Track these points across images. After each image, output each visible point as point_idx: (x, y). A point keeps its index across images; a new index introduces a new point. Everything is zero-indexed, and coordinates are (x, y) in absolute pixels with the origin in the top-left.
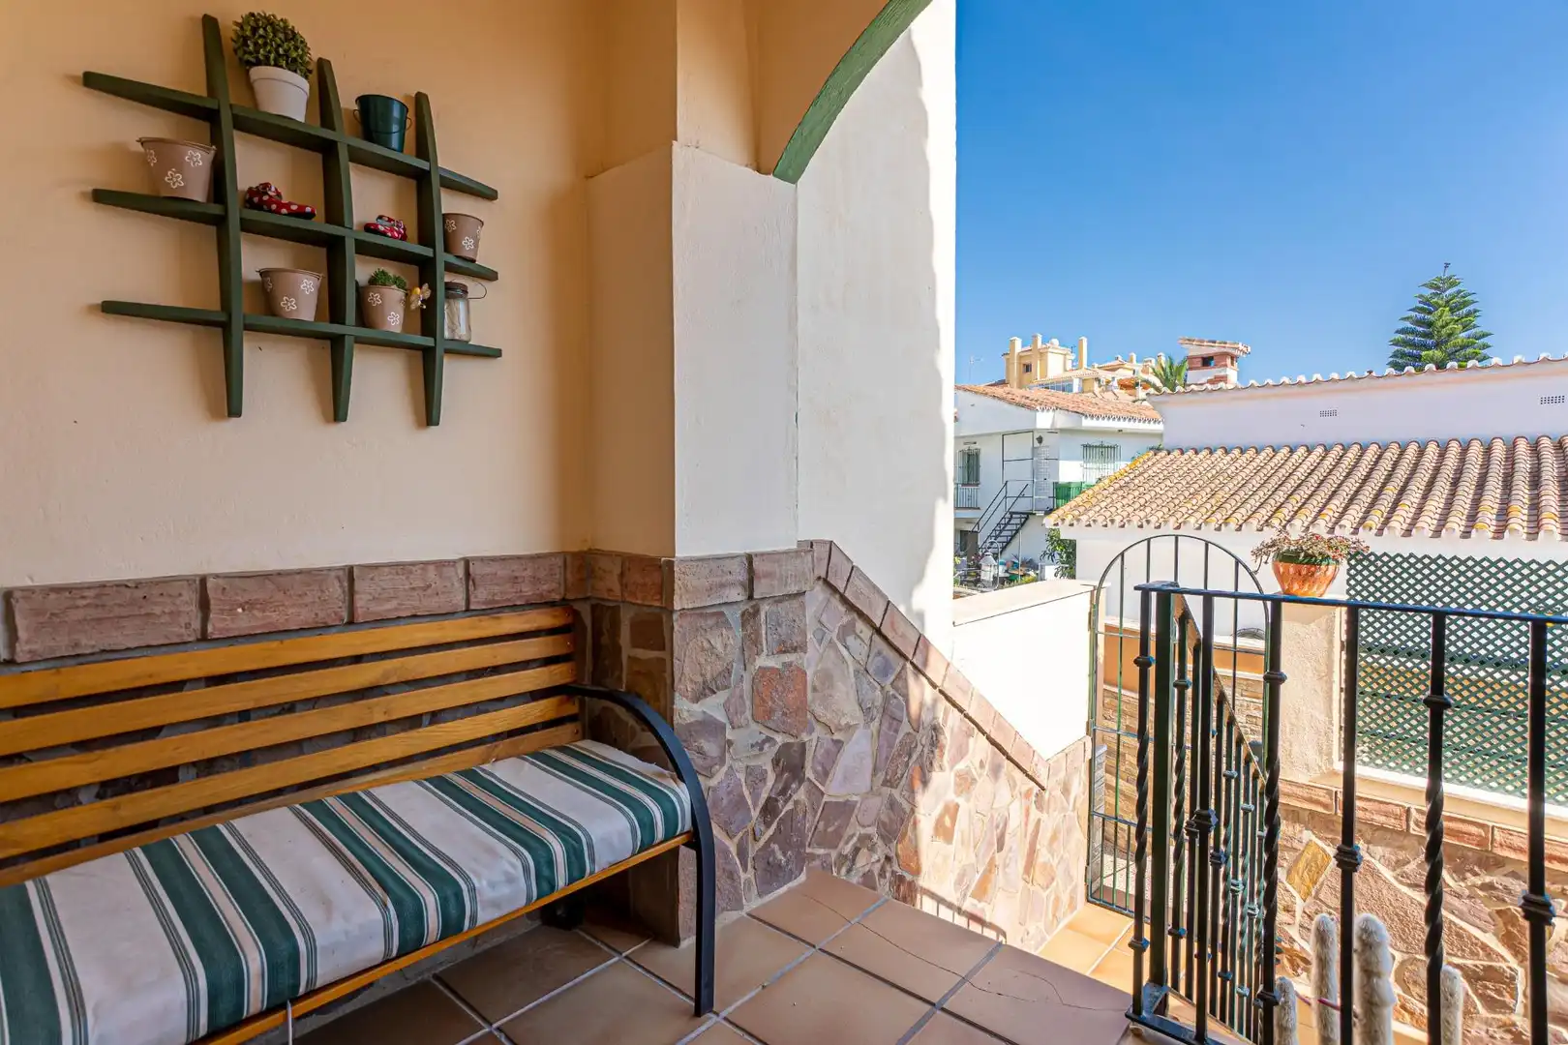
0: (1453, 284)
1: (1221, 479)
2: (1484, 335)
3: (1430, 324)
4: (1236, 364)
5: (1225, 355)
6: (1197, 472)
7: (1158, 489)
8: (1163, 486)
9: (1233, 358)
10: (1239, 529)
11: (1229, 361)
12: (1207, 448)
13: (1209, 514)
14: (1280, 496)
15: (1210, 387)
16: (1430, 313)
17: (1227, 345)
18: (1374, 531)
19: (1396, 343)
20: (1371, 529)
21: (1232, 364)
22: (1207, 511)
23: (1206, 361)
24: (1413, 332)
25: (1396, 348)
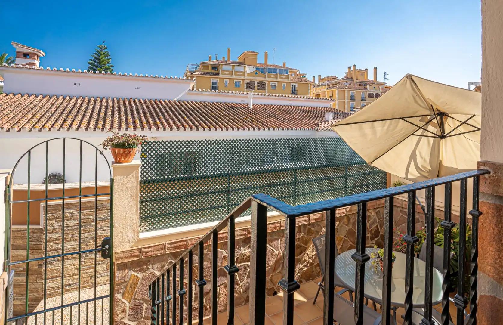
0: (105, 49)
1: (37, 108)
2: (112, 66)
3: (99, 60)
4: (39, 59)
5: (35, 54)
6: (24, 104)
7: (4, 112)
8: (7, 110)
9: (38, 56)
10: (50, 130)
11: (36, 57)
12: (27, 94)
13: (34, 124)
14: (64, 116)
15: (29, 67)
16: (100, 56)
17: (36, 50)
18: (101, 129)
19: (90, 64)
20: (100, 128)
21: (38, 59)
22: (33, 122)
23: (26, 55)
24: (94, 61)
25: (90, 65)
